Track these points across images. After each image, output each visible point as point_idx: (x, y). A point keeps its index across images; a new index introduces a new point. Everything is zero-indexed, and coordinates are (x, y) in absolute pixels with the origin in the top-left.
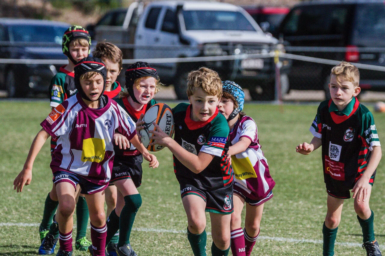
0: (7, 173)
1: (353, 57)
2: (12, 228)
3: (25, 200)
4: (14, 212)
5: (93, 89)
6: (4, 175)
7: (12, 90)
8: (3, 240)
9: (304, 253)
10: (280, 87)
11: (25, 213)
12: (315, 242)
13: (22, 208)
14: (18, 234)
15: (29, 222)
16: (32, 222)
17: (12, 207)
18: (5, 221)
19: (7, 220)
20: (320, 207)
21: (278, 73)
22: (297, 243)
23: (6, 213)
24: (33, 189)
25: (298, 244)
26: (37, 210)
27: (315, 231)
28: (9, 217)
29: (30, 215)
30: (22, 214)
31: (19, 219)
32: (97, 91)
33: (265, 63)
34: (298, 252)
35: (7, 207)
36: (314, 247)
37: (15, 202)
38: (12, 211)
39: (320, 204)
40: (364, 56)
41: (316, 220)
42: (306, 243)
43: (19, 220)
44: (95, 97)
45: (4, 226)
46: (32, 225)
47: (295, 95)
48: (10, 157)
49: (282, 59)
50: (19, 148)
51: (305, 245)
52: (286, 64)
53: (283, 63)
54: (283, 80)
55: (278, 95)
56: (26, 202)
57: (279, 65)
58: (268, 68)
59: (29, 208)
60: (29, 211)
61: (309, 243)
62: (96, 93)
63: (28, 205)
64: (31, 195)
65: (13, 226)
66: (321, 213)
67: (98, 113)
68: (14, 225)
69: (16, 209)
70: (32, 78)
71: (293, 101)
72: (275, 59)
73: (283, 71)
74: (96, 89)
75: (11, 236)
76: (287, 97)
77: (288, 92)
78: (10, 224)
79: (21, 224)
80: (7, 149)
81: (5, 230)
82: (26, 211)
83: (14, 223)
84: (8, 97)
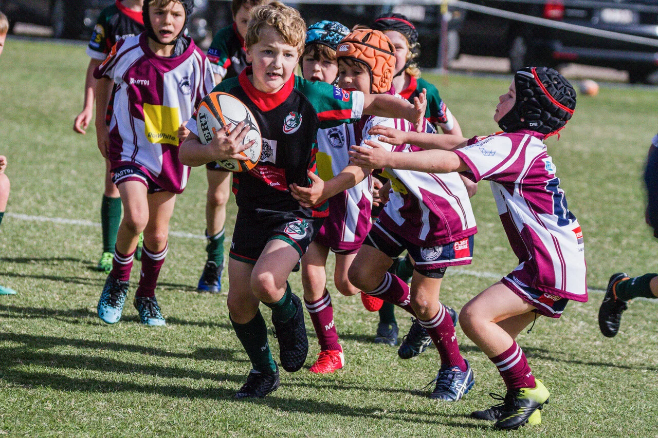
0: (43, 146)
1: (555, 13)
2: (46, 225)
3: (67, 186)
4: (50, 202)
5: (166, 24)
6: (40, 148)
7: (60, 26)
8: (32, 240)
9: (462, 289)
10: (447, 48)
11: (65, 205)
12: (479, 274)
13: (62, 196)
14: (53, 234)
15: (71, 218)
16: (75, 218)
17: (48, 194)
18: (36, 213)
19: (38, 212)
20: (491, 225)
21: (445, 27)
22: (452, 274)
23: (39, 202)
24: (79, 171)
25: (453, 276)
26: (82, 201)
27: (480, 258)
28: (43, 208)
29: (72, 207)
30: (61, 206)
31: (57, 212)
32: (170, 28)
33: (427, 13)
34: (452, 287)
35: (40, 193)
36: (477, 281)
37: (51, 188)
38: (47, 201)
39: (490, 221)
40: (572, 12)
41: (483, 243)
42: (466, 275)
43: (56, 214)
44: (166, 37)
45: (34, 222)
46: (74, 222)
47: (467, 62)
48: (50, 123)
49: (452, 9)
50: (62, 112)
51: (464, 278)
52: (458, 16)
53: (453, 15)
54: (452, 39)
55: (442, 61)
56: (67, 188)
57: (447, 16)
58: (430, 20)
59: (72, 198)
60: (71, 202)
61: (470, 276)
62: (170, 32)
63: (69, 193)
64: (75, 179)
65: (47, 222)
66: (490, 233)
67: (169, 64)
68: (48, 219)
69: (53, 198)
70: (89, 11)
71: (463, 71)
72: (441, 7)
73: (452, 25)
74: (170, 24)
75: (43, 236)
76: (455, 64)
77: (457, 57)
78: (42, 219)
79: (59, 220)
80: (46, 112)
81: (36, 226)
82: (68, 202)
83: (50, 217)
84: (53, 37)
